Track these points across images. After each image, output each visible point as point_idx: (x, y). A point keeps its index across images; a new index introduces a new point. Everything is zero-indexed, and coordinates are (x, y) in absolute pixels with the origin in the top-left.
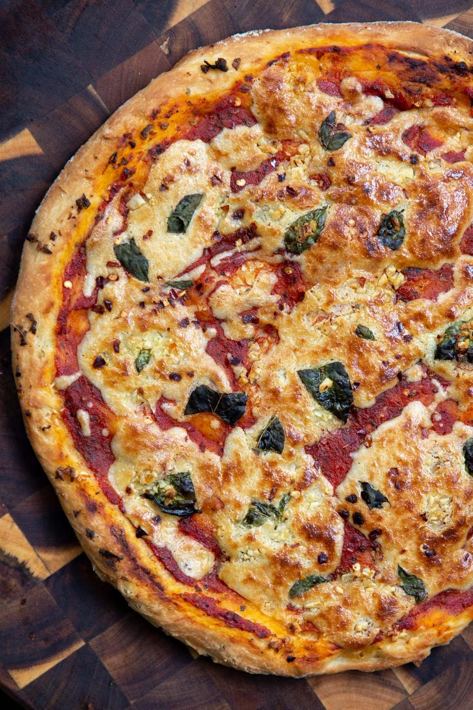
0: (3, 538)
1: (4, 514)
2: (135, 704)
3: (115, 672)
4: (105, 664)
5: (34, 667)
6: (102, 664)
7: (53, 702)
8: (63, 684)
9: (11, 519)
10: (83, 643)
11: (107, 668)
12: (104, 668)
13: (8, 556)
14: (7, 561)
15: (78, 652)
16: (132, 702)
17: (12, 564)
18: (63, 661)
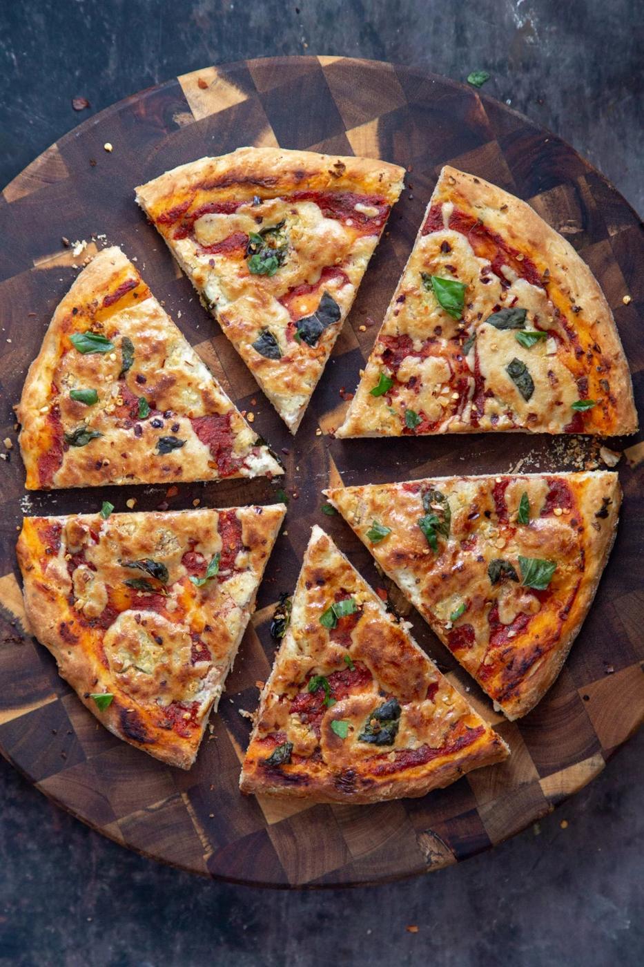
0: (4, 594)
1: (9, 573)
2: (90, 759)
3: (79, 729)
4: (72, 721)
5: (9, 711)
6: (69, 720)
7: (20, 744)
8: (32, 730)
9: (14, 578)
10: (56, 699)
11: (73, 724)
12: (70, 724)
13: (6, 610)
14: (4, 614)
15: (50, 704)
16: (88, 758)
17: (8, 618)
18: (35, 711)
